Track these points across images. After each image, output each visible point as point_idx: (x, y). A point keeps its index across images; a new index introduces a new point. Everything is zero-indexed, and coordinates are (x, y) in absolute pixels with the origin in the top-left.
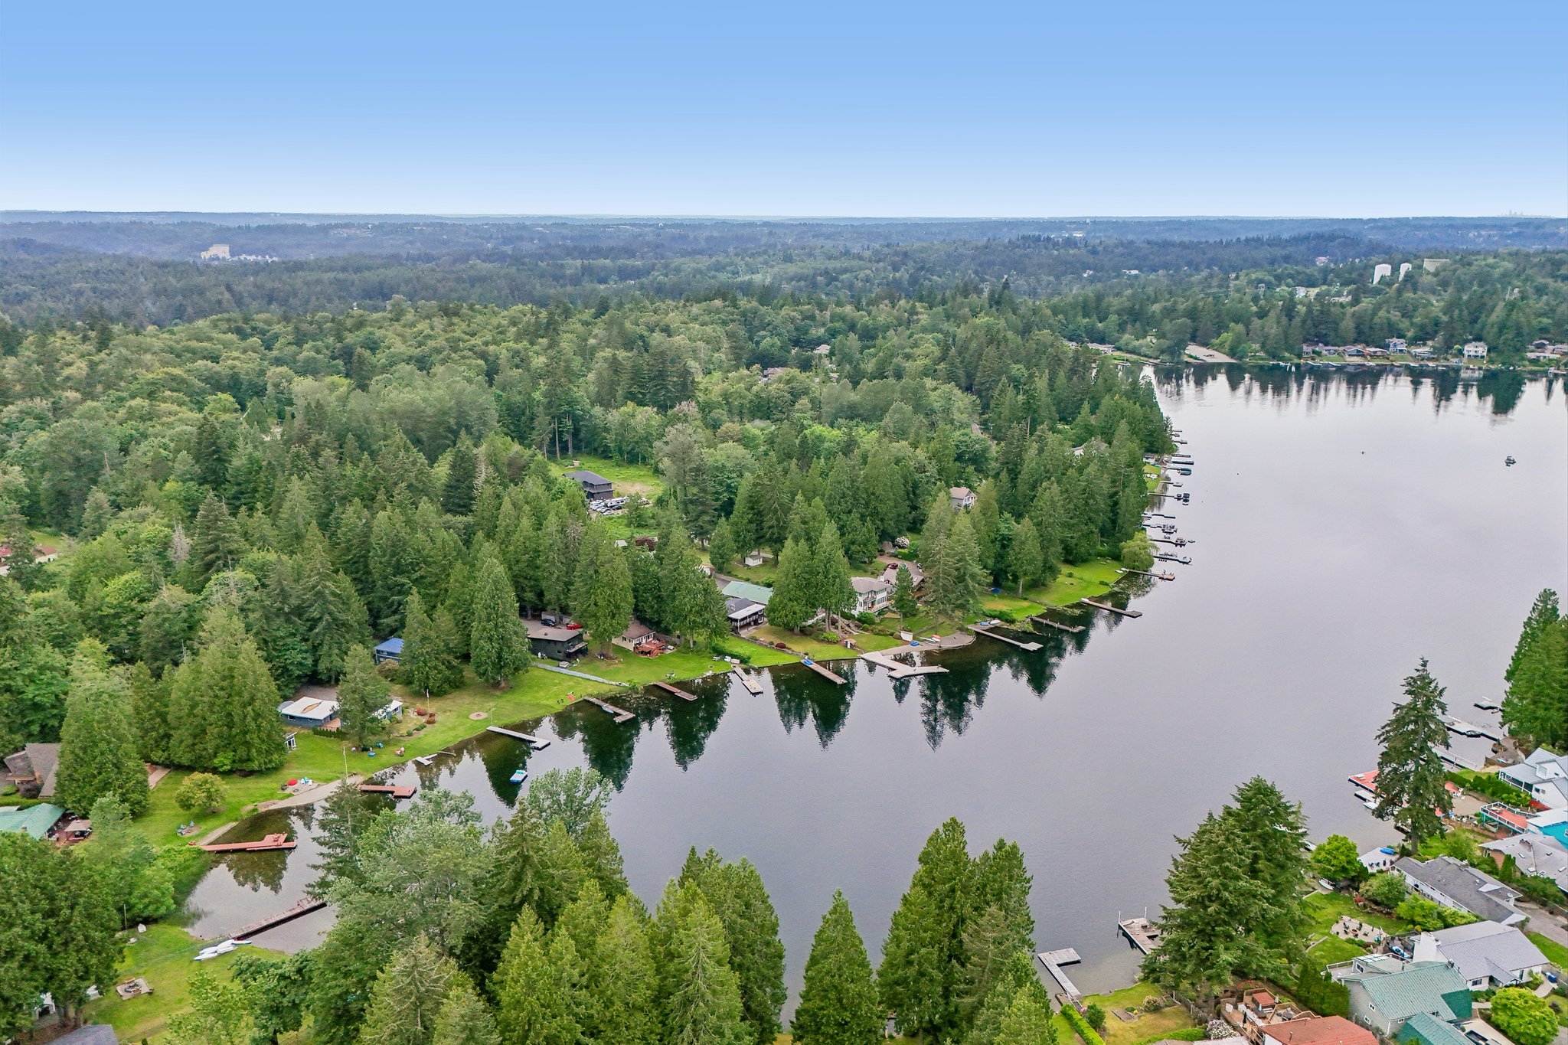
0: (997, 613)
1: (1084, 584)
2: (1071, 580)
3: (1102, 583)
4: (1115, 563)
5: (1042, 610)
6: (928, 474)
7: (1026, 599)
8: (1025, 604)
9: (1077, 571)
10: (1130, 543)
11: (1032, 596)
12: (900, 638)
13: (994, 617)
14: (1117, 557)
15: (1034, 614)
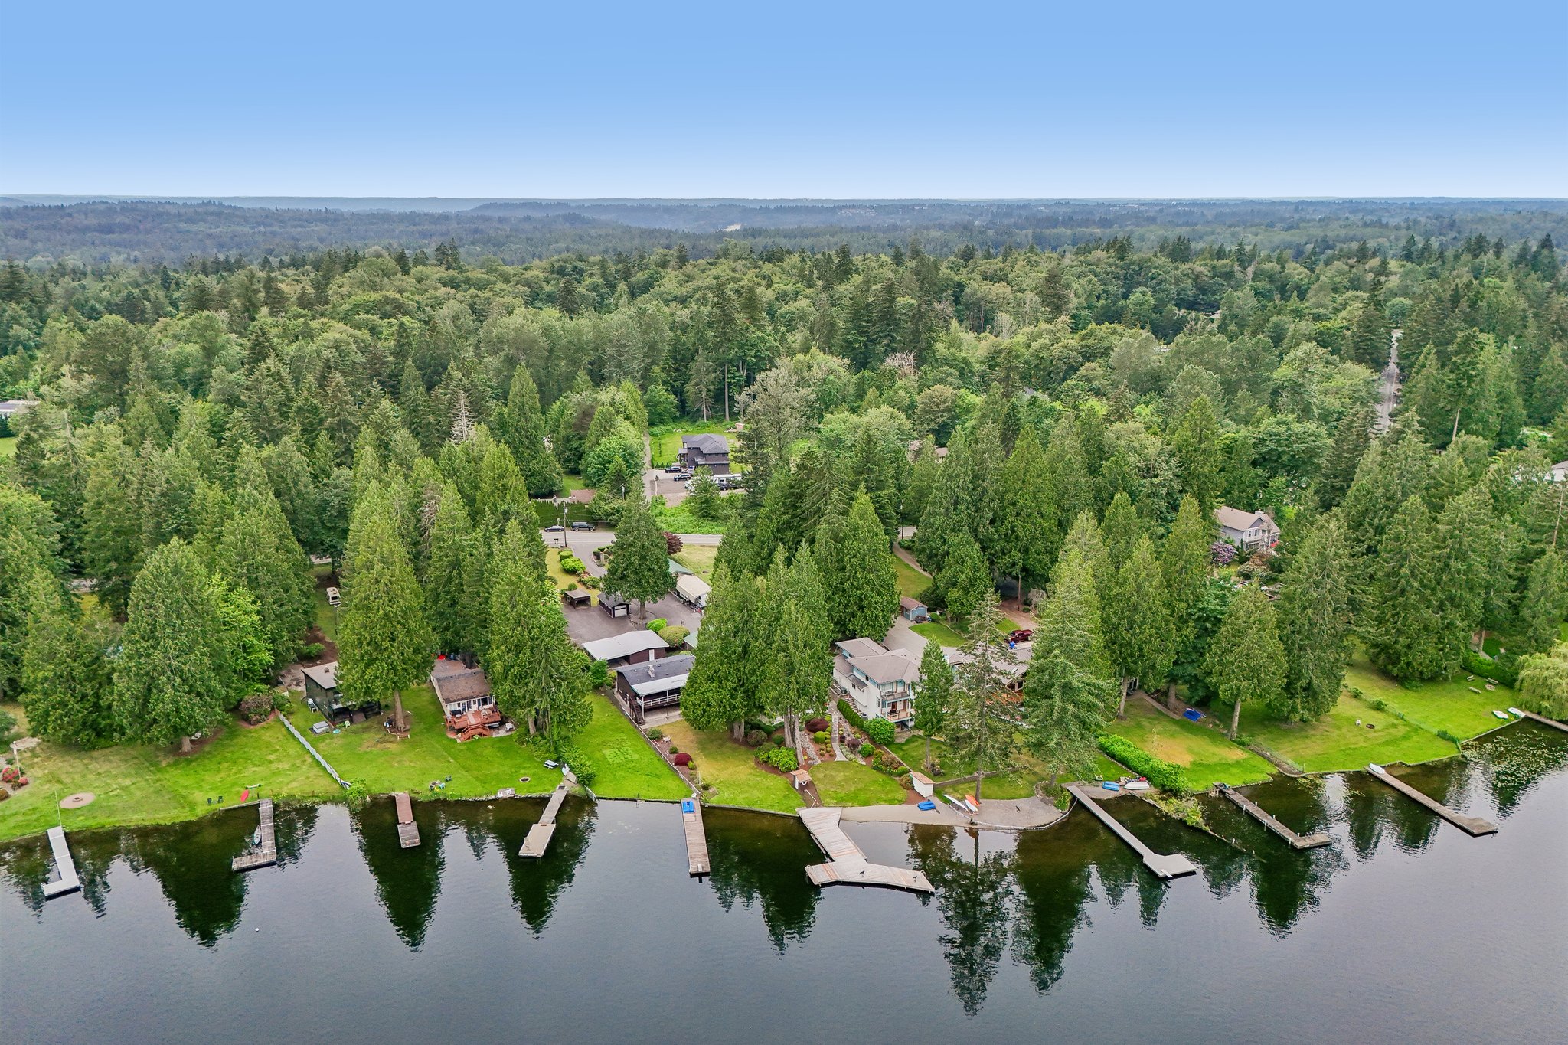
0: (1146, 768)
1: (1402, 730)
2: (1377, 718)
3: (1443, 736)
4: (1503, 693)
5: (1262, 774)
6: (1156, 481)
7: (1242, 744)
8: (1237, 754)
9: (1396, 700)
10: (1540, 659)
11: (1262, 740)
12: (909, 786)
13: (1143, 776)
14: (1508, 682)
15: (1232, 781)
